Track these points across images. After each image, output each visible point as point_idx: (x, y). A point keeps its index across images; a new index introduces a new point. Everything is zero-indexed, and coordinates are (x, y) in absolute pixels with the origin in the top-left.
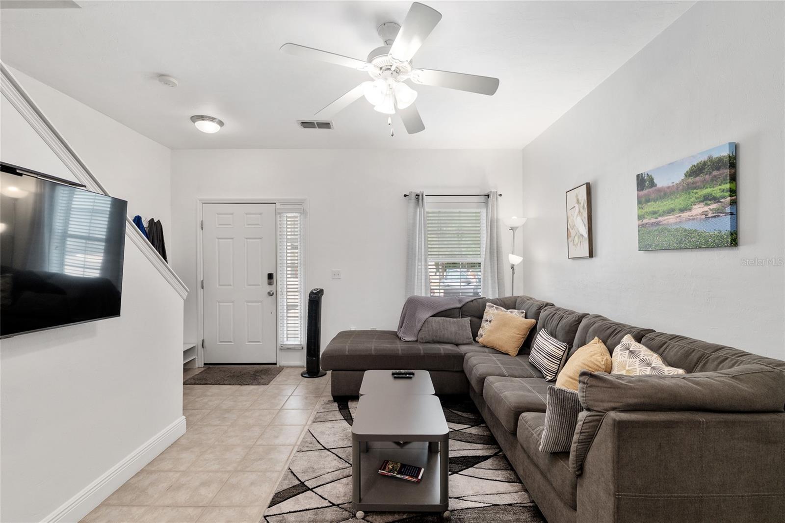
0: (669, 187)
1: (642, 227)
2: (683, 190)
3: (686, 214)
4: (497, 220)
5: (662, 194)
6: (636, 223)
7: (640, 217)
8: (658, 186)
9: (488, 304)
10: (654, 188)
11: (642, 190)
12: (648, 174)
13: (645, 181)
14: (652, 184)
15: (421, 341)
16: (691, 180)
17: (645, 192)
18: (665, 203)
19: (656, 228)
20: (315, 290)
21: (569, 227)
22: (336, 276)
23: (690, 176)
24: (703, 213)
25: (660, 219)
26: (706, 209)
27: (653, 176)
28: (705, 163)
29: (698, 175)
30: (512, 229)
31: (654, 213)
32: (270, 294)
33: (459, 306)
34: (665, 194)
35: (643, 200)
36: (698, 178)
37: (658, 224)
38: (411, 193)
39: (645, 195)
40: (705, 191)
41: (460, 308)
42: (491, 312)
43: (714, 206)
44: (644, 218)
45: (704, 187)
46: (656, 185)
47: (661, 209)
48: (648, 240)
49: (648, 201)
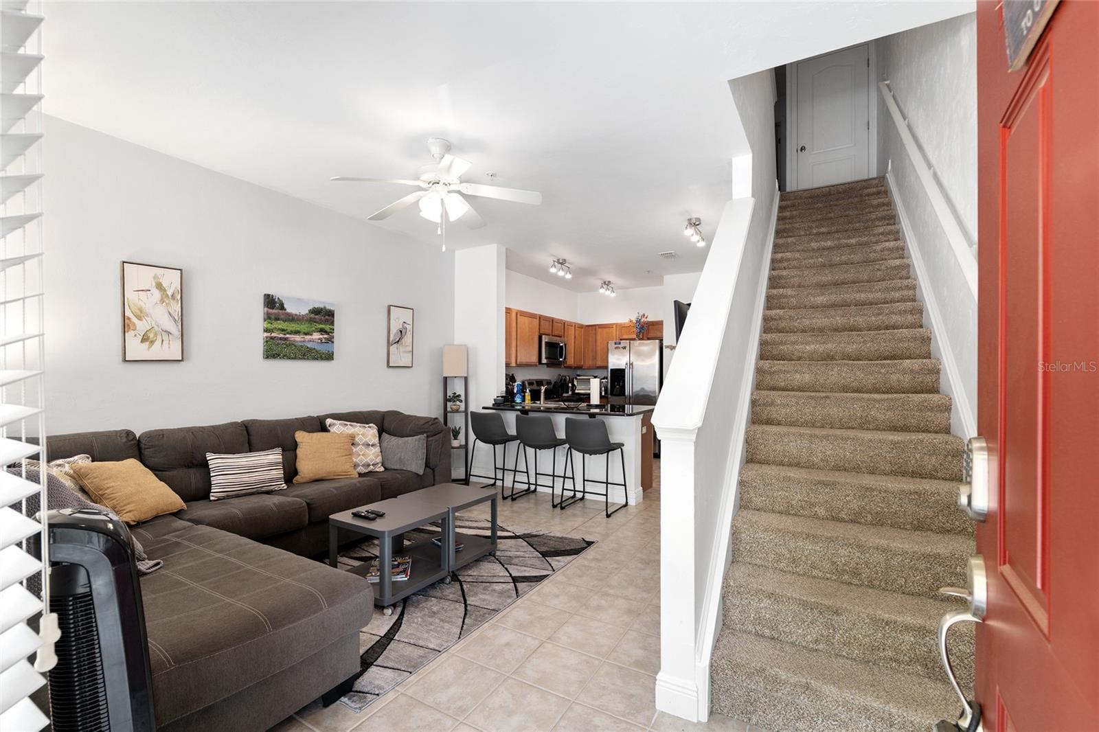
0: (296, 315)
2: (307, 320)
3: (308, 337)
5: (291, 318)
6: (263, 334)
7: (266, 330)
8: (288, 311)
10: (283, 311)
11: (273, 309)
12: (278, 298)
14: (282, 307)
16: (312, 316)
17: (274, 311)
18: (292, 325)
19: (283, 342)
23: (312, 313)
24: (319, 339)
25: (288, 336)
26: (321, 336)
27: (284, 302)
28: (322, 309)
29: (317, 315)
31: (283, 330)
34: (292, 318)
35: (273, 317)
36: (317, 317)
37: (286, 339)
39: (275, 314)
40: (321, 326)
43: (326, 336)
44: (273, 332)
45: (320, 323)
46: (285, 310)
47: (290, 329)
48: (276, 350)
49: (277, 319)
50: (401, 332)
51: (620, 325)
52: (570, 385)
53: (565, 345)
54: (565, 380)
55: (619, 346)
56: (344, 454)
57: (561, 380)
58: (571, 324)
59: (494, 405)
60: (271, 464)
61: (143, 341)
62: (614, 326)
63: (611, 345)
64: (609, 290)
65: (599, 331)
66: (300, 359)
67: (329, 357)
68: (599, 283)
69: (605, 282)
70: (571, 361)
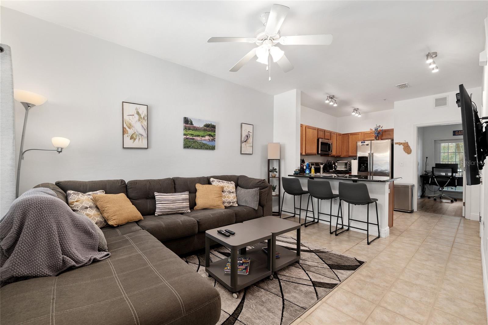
0: (198, 127)
1: (186, 139)
2: (203, 130)
3: (203, 138)
5: (195, 129)
7: (185, 135)
8: (194, 125)
10: (192, 125)
11: (187, 124)
12: (190, 119)
14: (192, 124)
16: (205, 128)
17: (188, 125)
18: (196, 132)
19: (192, 140)
21: (125, 126)
23: (205, 126)
24: (208, 139)
25: (194, 137)
26: (210, 138)
27: (192, 121)
28: (210, 125)
29: (208, 127)
30: (27, 106)
31: (192, 135)
34: (196, 129)
35: (187, 128)
36: (207, 128)
37: (193, 139)
39: (188, 127)
40: (210, 133)
43: (211, 138)
44: (187, 135)
45: (209, 132)
46: (193, 125)
47: (195, 134)
48: (189, 144)
49: (189, 129)
50: (247, 136)
51: (364, 133)
52: (333, 165)
53: (332, 144)
54: (331, 163)
55: (364, 144)
56: (218, 196)
57: (329, 163)
58: (334, 133)
59: (294, 174)
60: (183, 200)
61: (131, 139)
62: (360, 133)
63: (359, 143)
64: (357, 113)
65: (350, 137)
66: (200, 149)
67: (213, 148)
68: (352, 110)
69: (355, 109)
70: (334, 153)
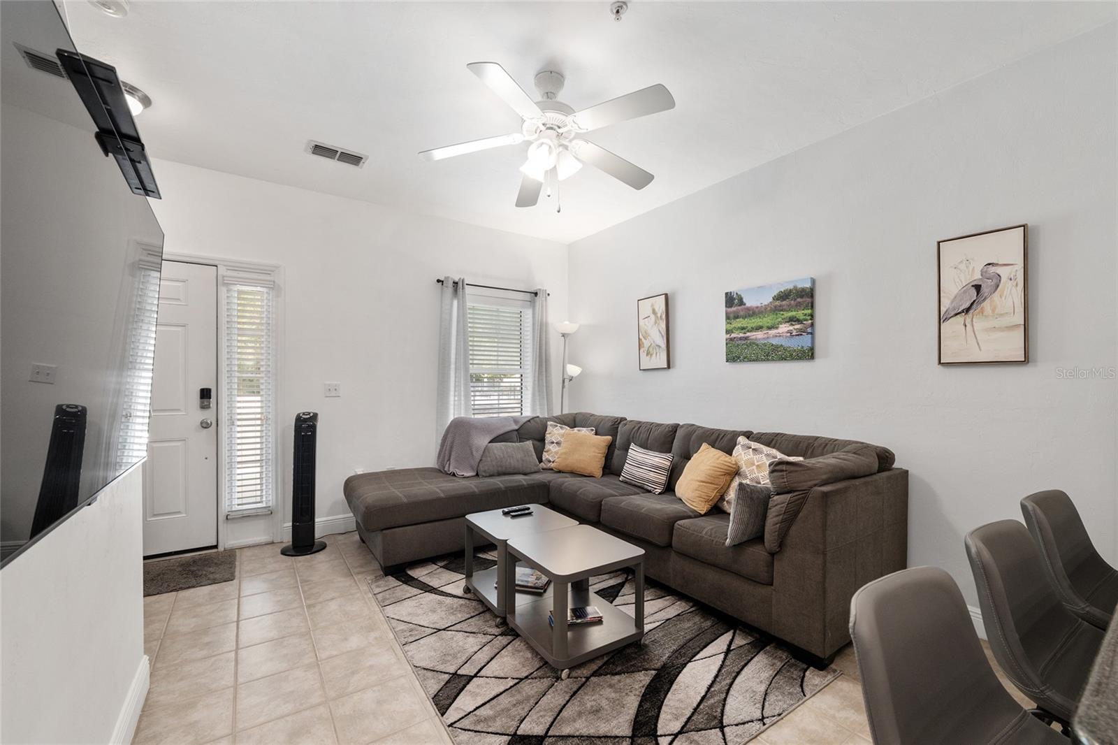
0: (757, 307)
1: (730, 341)
2: (771, 311)
3: (773, 332)
4: (547, 323)
5: (751, 312)
6: (725, 336)
7: (728, 332)
8: (747, 305)
9: (549, 423)
10: (743, 306)
11: (731, 307)
12: (737, 294)
13: (735, 299)
14: (741, 303)
15: (484, 474)
16: (778, 303)
17: (734, 309)
18: (753, 321)
19: (743, 342)
20: (304, 414)
21: (641, 337)
22: (332, 392)
23: (777, 299)
24: (788, 332)
25: (748, 334)
26: (791, 328)
27: (742, 296)
28: (791, 291)
29: (784, 300)
30: (563, 335)
31: (743, 328)
32: (205, 425)
33: (516, 427)
34: (752, 313)
35: (732, 316)
36: (784, 303)
37: (746, 338)
38: (447, 278)
39: (734, 312)
40: (793, 313)
41: (517, 430)
42: (555, 433)
43: (798, 326)
44: (733, 332)
45: (790, 310)
46: (745, 304)
47: (750, 326)
48: (736, 352)
49: (736, 317)
50: (978, 288)
61: (647, 355)
66: (762, 360)
67: (809, 354)
